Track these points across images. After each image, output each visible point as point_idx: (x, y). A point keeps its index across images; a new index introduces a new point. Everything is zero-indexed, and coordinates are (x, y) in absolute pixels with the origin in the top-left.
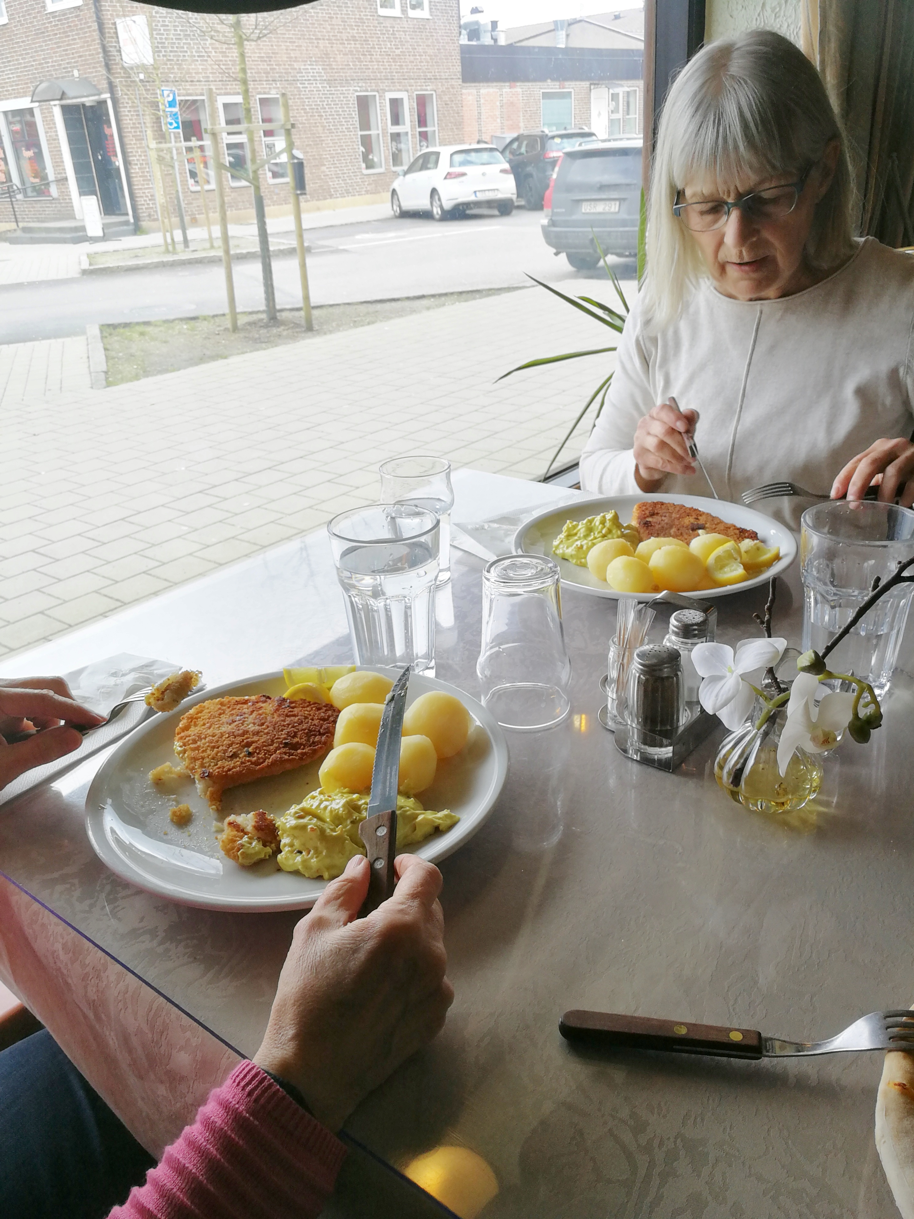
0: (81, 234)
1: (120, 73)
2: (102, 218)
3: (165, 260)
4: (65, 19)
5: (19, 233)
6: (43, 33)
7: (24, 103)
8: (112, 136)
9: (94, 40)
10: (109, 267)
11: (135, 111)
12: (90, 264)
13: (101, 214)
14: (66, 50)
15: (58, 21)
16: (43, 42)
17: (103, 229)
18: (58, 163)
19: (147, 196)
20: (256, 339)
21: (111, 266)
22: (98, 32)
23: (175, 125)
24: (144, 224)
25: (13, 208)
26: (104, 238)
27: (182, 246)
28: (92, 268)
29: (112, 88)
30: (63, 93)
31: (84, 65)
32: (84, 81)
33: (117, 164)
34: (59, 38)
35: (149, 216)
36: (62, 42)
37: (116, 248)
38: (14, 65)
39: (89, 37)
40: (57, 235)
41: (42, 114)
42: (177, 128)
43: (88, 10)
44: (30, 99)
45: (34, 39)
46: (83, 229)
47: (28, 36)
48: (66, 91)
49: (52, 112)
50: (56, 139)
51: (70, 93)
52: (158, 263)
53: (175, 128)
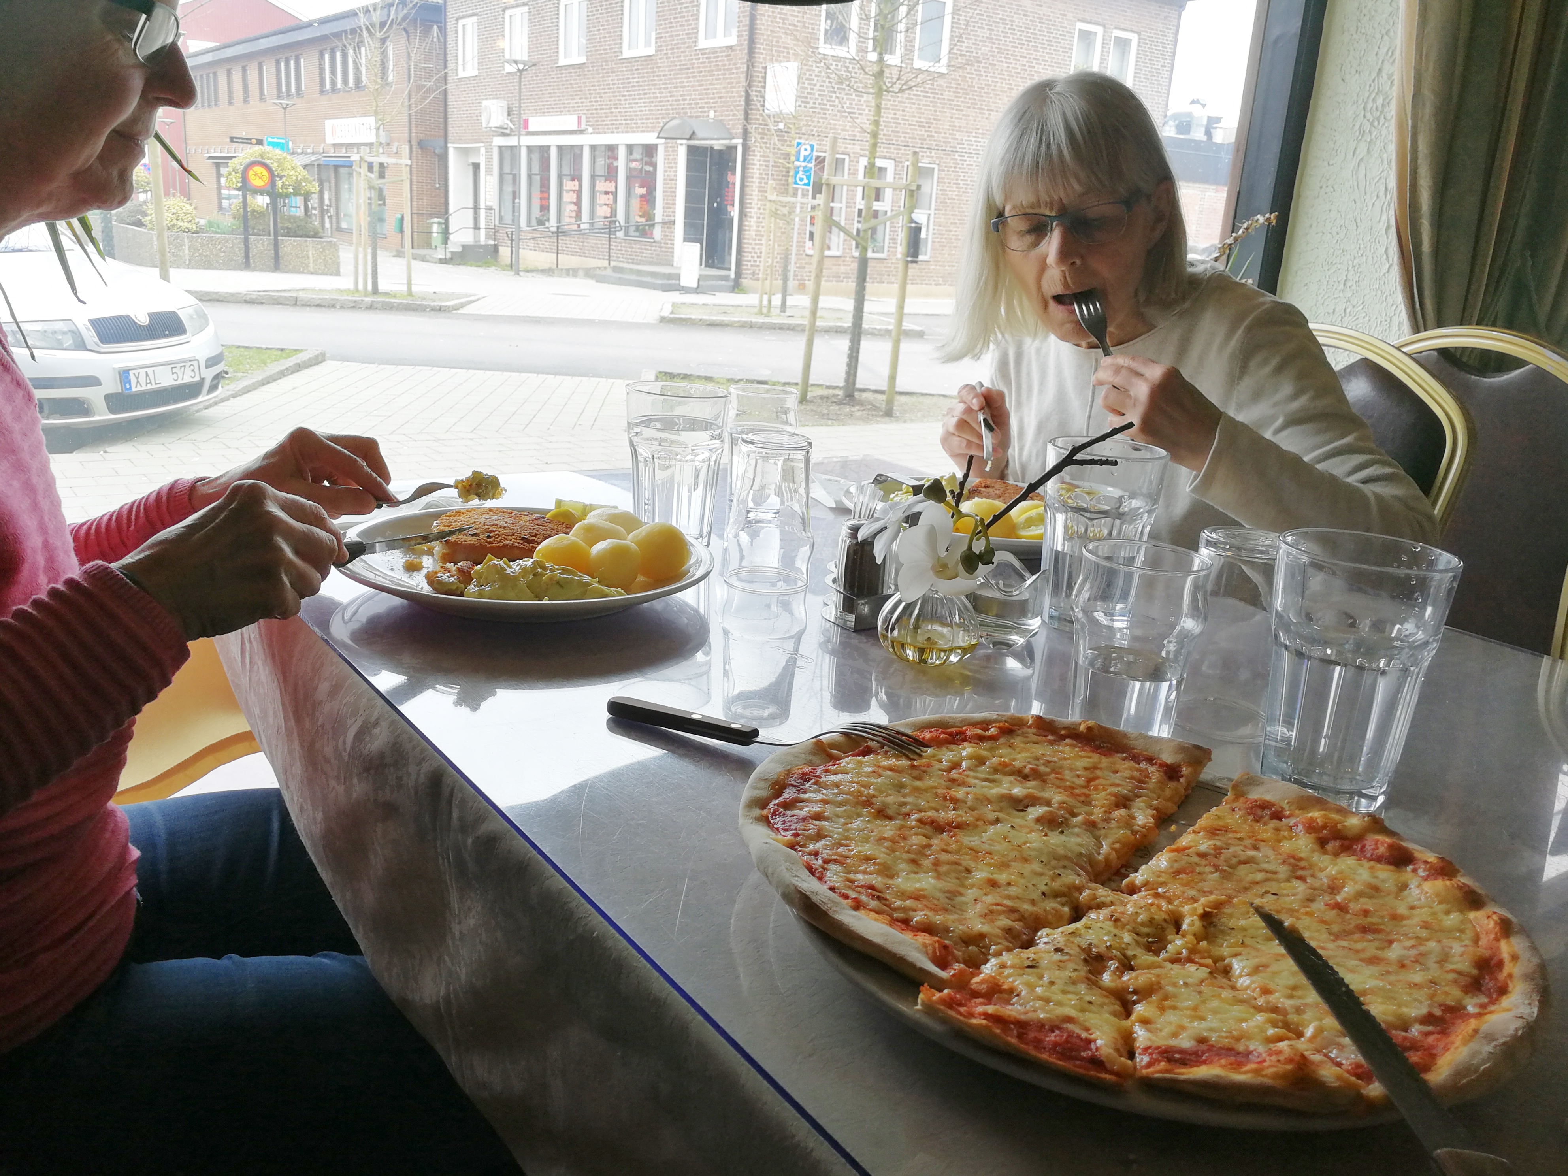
0: (674, 282)
1: (758, 119)
2: (700, 270)
3: (754, 320)
4: (714, 57)
5: (609, 272)
6: (688, 69)
7: (650, 138)
8: (734, 184)
9: (739, 83)
10: (690, 319)
11: (765, 161)
12: (672, 313)
13: (701, 264)
14: (708, 89)
15: (707, 58)
16: (686, 78)
17: (699, 280)
18: (670, 205)
19: (756, 253)
20: (823, 415)
21: (693, 317)
22: (745, 75)
23: (806, 181)
24: (744, 282)
25: (610, 245)
26: (697, 290)
27: (778, 310)
28: (672, 316)
29: (746, 134)
30: (694, 133)
31: (723, 106)
32: (720, 123)
33: (732, 214)
34: (703, 76)
35: (753, 274)
36: (705, 81)
37: (706, 302)
38: (650, 98)
39: (735, 78)
40: (649, 279)
41: (665, 151)
42: (808, 184)
43: (740, 50)
44: (656, 134)
45: (677, 74)
46: (678, 277)
47: (672, 70)
48: (696, 132)
49: (676, 151)
50: (674, 179)
51: (700, 134)
52: (746, 322)
53: (805, 184)
